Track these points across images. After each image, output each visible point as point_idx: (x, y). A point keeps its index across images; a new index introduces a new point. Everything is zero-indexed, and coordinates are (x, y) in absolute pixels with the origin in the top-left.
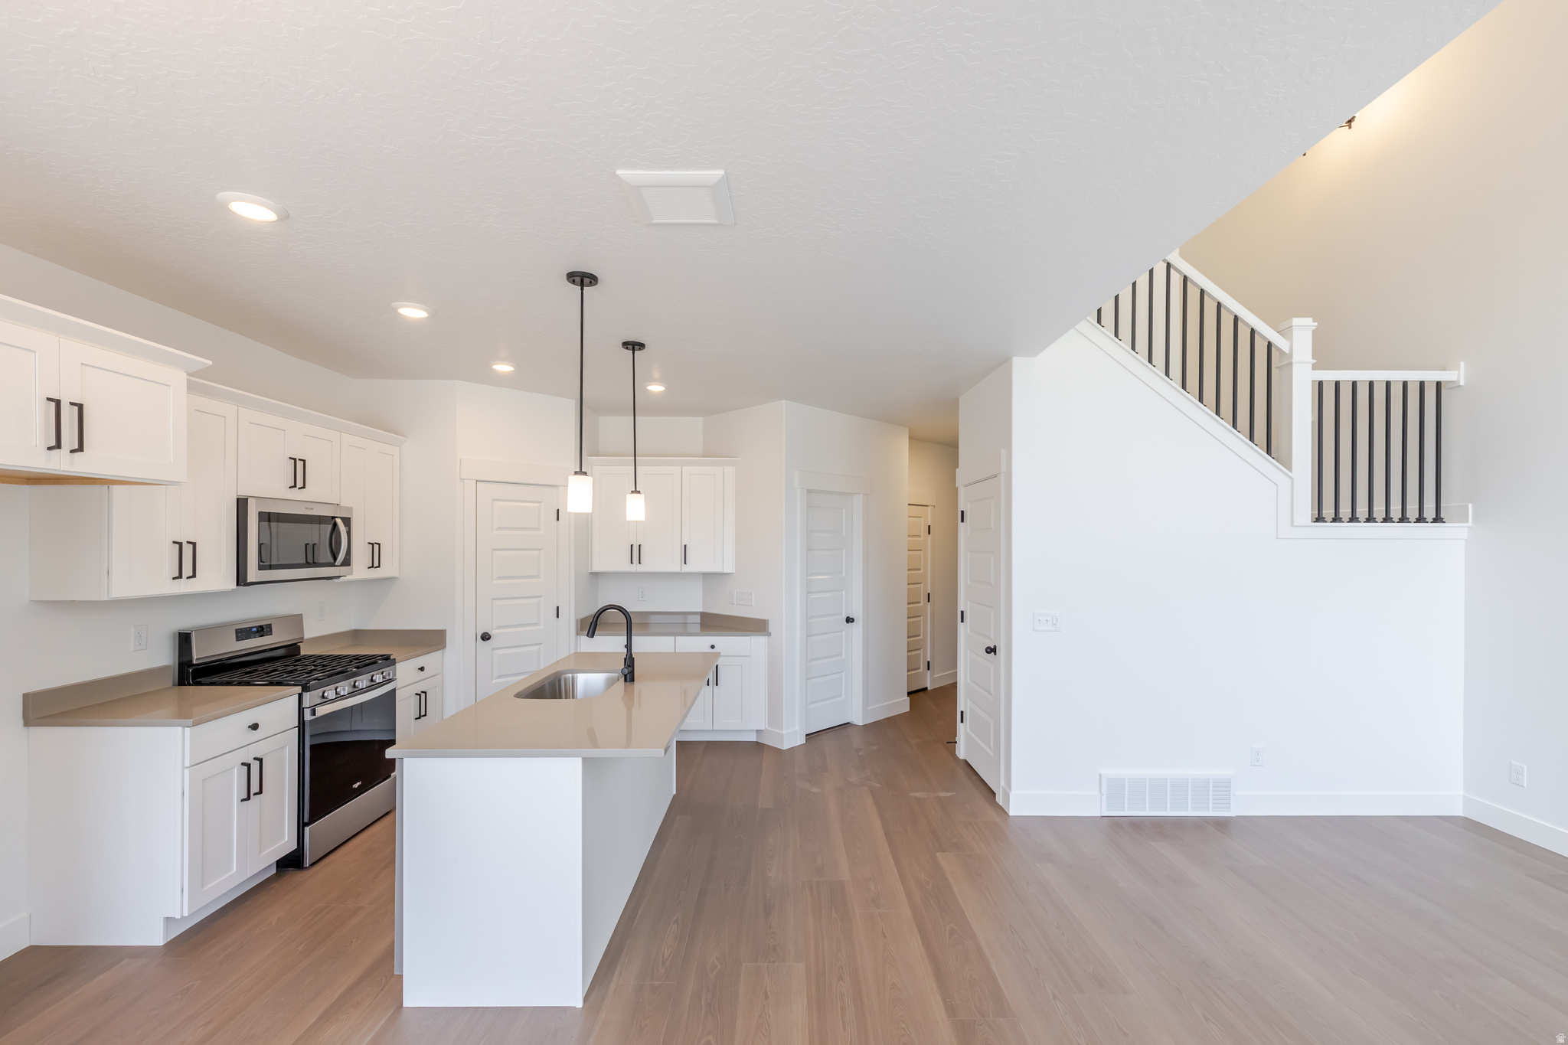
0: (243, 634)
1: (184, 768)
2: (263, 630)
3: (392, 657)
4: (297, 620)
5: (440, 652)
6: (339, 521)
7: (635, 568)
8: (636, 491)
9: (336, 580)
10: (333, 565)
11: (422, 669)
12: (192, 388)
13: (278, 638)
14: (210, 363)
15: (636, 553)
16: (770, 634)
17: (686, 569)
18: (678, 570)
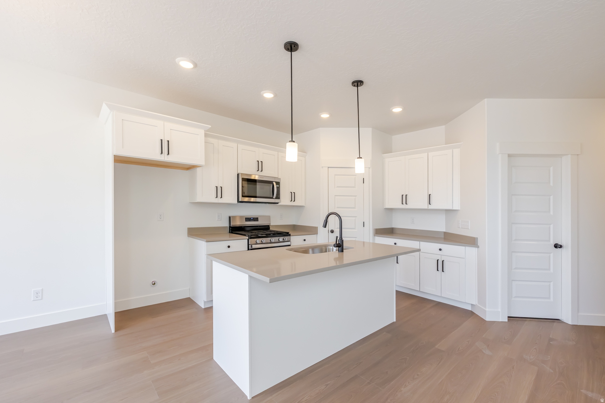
0: (248, 219)
1: (205, 255)
2: (256, 219)
3: (289, 233)
4: (269, 218)
5: (315, 235)
6: (275, 184)
7: (404, 206)
8: (360, 158)
9: (277, 204)
10: (272, 198)
11: (305, 240)
12: (206, 135)
13: (261, 222)
14: (210, 126)
15: (404, 199)
16: (478, 247)
17: (430, 207)
18: (427, 208)
